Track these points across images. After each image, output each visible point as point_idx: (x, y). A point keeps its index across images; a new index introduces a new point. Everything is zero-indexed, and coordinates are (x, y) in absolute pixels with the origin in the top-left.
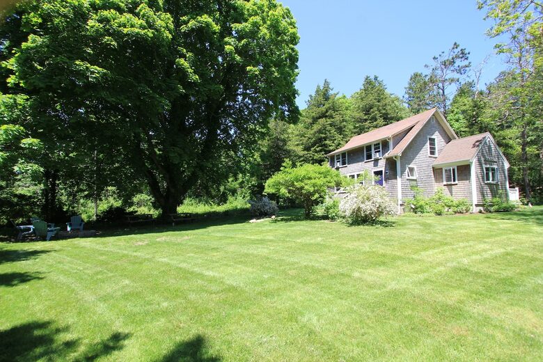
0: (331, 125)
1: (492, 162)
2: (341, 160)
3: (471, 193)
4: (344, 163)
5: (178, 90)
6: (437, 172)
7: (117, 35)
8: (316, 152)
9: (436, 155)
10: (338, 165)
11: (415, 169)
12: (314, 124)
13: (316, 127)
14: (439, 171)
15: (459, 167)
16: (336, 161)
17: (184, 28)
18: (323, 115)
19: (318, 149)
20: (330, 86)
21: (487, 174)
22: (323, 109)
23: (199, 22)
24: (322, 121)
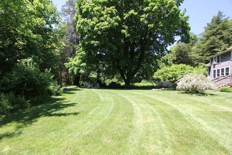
0: (220, 39)
2: (217, 60)
4: (218, 61)
5: (121, 41)
7: (101, 30)
8: (207, 56)
10: (215, 63)
12: (207, 40)
13: (208, 42)
16: (214, 61)
17: (125, 18)
18: (213, 34)
19: (208, 54)
22: (215, 30)
23: (129, 14)
24: (212, 38)
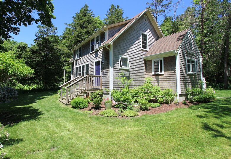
1: (191, 55)
2: (78, 53)
3: (176, 83)
6: (147, 63)
9: (148, 49)
11: (128, 59)
14: (149, 62)
15: (165, 59)
20: (89, 9)
21: (189, 65)
